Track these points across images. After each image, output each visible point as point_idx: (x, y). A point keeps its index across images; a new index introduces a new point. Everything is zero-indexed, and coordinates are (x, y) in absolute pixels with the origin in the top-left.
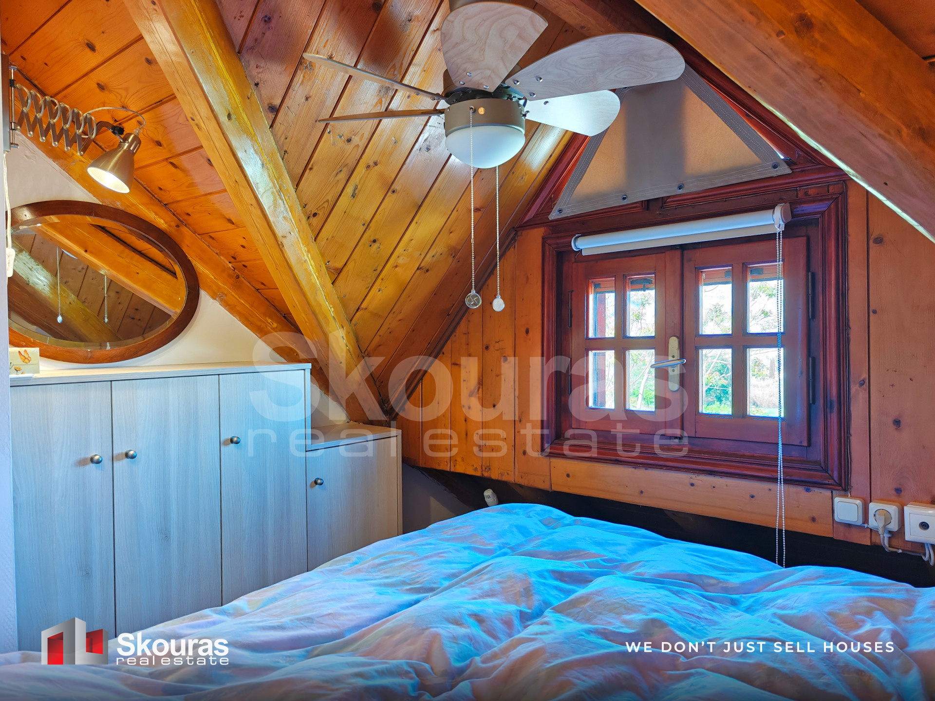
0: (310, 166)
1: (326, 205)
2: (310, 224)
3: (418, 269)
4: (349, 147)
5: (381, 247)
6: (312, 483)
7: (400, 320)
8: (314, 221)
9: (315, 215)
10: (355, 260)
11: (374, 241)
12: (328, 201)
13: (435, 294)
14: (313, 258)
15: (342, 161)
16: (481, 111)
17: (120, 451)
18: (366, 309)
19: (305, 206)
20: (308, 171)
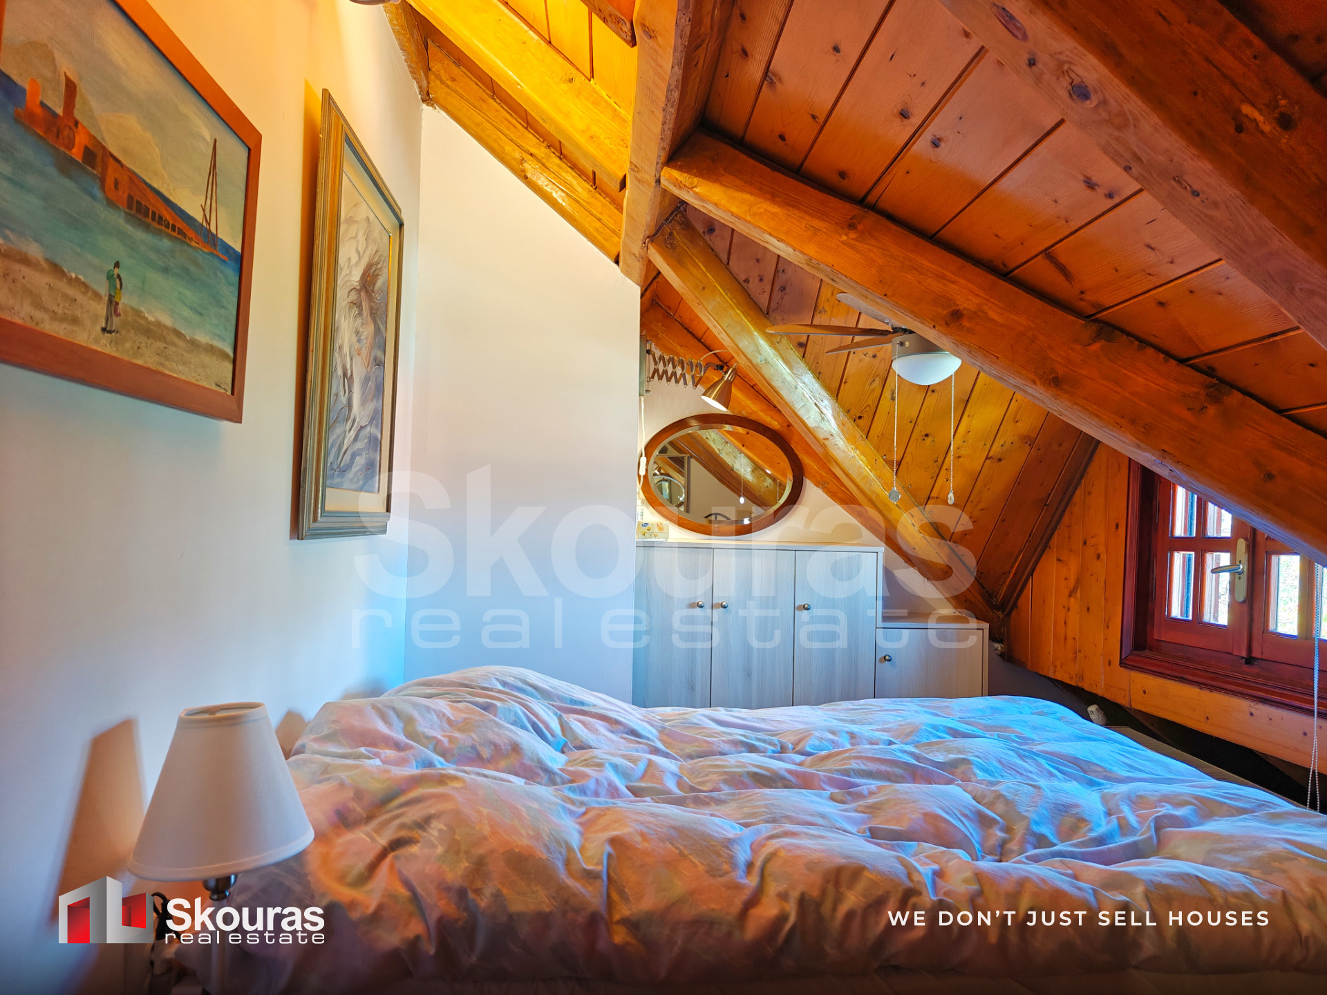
0: (844, 380)
1: (868, 409)
2: (857, 426)
3: (987, 458)
4: (877, 361)
5: (935, 440)
6: (881, 658)
7: (982, 510)
8: (861, 422)
9: (860, 418)
10: (911, 453)
11: (927, 435)
12: (869, 405)
13: (1019, 483)
14: (863, 454)
15: (873, 372)
16: (907, 344)
17: (718, 602)
18: (937, 498)
19: (848, 411)
20: (843, 384)
